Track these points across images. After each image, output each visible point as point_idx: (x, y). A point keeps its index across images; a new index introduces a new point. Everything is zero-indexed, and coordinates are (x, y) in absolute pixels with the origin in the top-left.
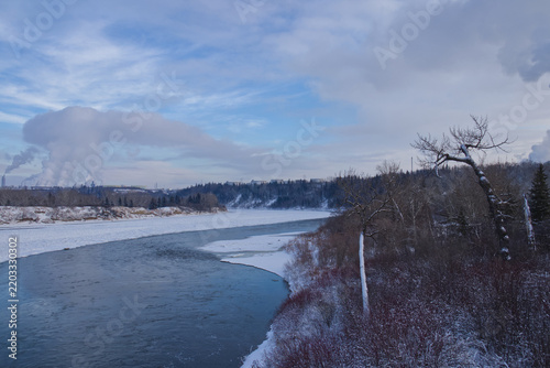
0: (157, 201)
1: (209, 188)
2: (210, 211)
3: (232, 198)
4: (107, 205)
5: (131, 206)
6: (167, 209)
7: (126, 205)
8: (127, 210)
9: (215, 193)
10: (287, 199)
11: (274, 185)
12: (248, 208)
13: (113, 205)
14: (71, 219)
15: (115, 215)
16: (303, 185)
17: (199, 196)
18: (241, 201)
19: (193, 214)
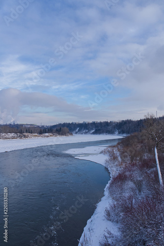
0: (43, 131)
1: (65, 125)
2: (66, 135)
3: (75, 129)
4: (21, 132)
5: (31, 133)
6: (47, 134)
7: (29, 133)
8: (30, 135)
9: (67, 127)
10: (100, 130)
11: (94, 123)
12: (82, 134)
13: (24, 132)
14: (6, 138)
15: (25, 137)
16: (107, 124)
17: (60, 128)
18: (79, 131)
19: (58, 136)
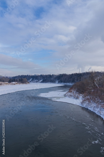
6: (14, 83)
7: (2, 81)
8: (3, 83)
10: (46, 80)
12: (34, 82)
16: (50, 76)
19: (21, 84)
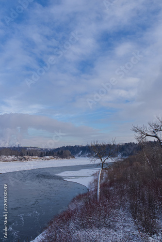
0: (44, 153)
1: (68, 148)
2: (67, 158)
3: (78, 152)
4: (22, 155)
5: (32, 156)
6: (48, 157)
7: (30, 155)
8: (30, 157)
9: (70, 150)
12: (85, 157)
13: (24, 155)
14: (6, 161)
15: (25, 159)
16: (110, 146)
17: (62, 151)
18: (82, 154)
19: (59, 159)
